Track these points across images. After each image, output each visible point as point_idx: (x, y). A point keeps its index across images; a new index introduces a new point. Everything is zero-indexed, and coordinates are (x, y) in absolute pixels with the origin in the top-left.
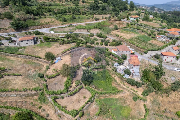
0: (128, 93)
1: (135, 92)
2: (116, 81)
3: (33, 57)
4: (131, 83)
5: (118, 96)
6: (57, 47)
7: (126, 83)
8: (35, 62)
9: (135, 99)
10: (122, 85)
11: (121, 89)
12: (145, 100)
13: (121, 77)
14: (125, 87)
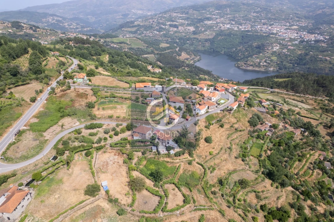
0: (182, 163)
1: (186, 159)
2: (168, 162)
3: (69, 211)
4: (177, 155)
5: (181, 171)
6: (70, 175)
7: (175, 158)
8: (80, 212)
9: (190, 163)
10: (175, 161)
11: (178, 165)
12: (194, 160)
13: (169, 155)
14: (178, 161)
